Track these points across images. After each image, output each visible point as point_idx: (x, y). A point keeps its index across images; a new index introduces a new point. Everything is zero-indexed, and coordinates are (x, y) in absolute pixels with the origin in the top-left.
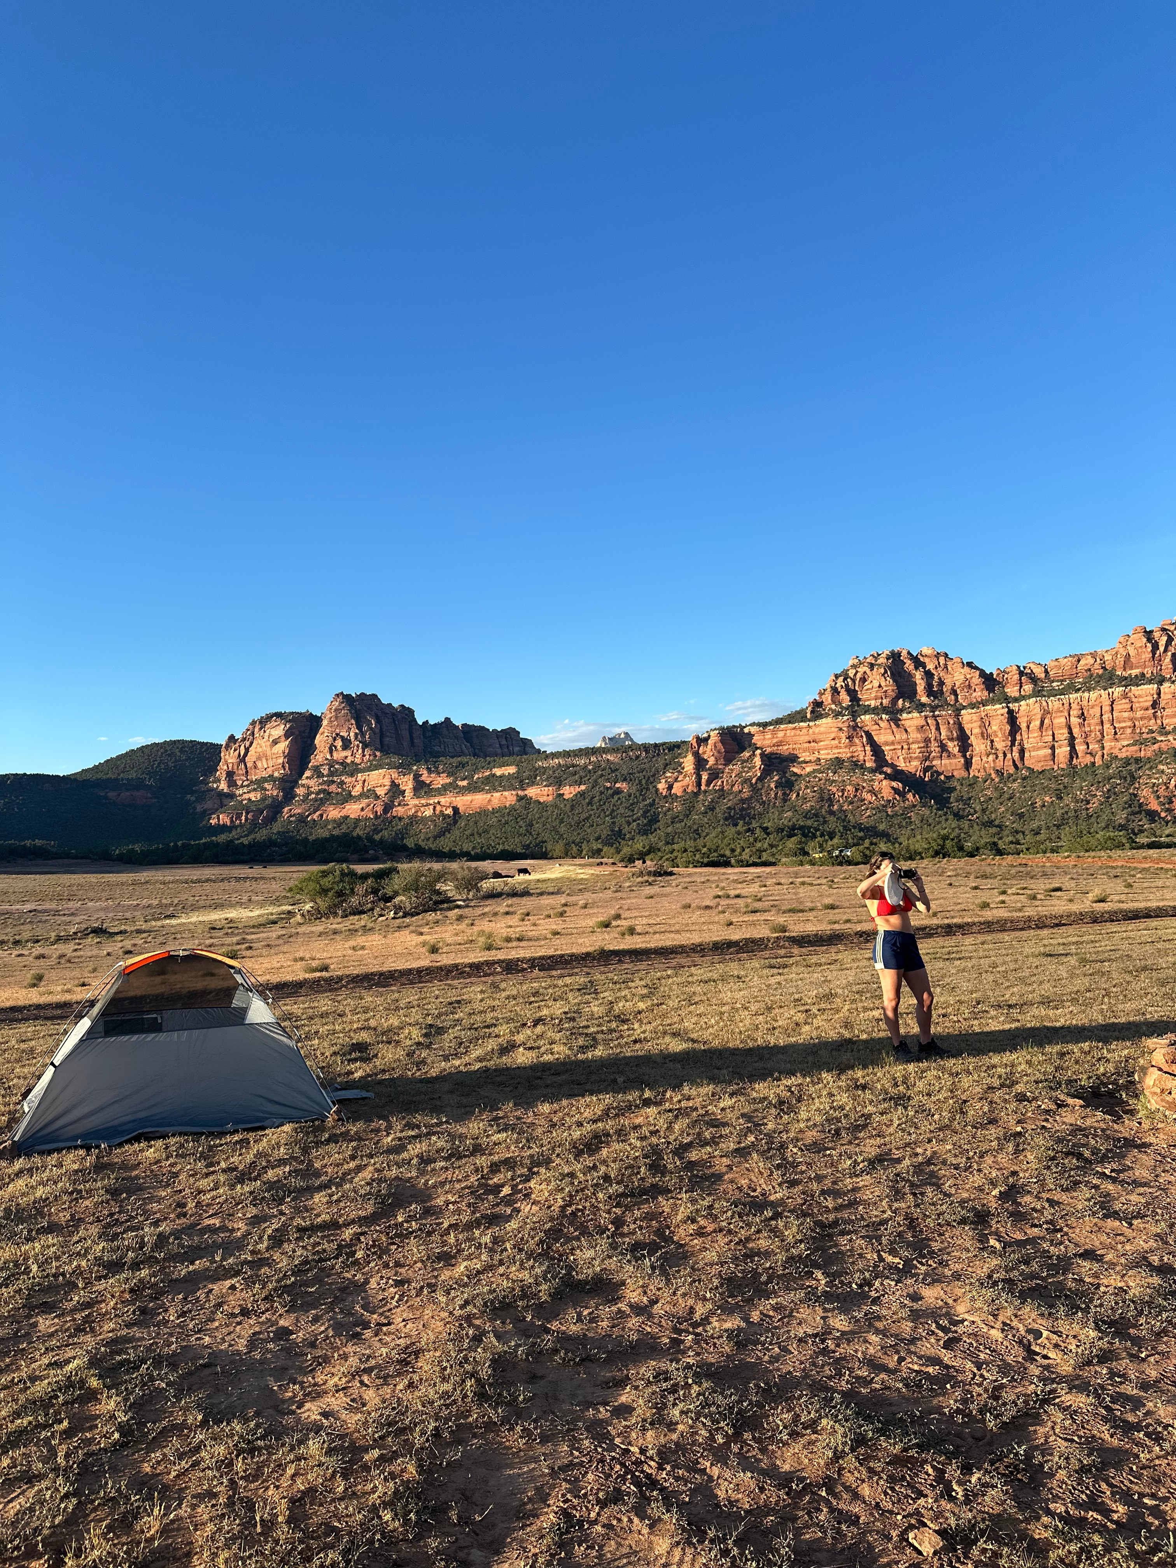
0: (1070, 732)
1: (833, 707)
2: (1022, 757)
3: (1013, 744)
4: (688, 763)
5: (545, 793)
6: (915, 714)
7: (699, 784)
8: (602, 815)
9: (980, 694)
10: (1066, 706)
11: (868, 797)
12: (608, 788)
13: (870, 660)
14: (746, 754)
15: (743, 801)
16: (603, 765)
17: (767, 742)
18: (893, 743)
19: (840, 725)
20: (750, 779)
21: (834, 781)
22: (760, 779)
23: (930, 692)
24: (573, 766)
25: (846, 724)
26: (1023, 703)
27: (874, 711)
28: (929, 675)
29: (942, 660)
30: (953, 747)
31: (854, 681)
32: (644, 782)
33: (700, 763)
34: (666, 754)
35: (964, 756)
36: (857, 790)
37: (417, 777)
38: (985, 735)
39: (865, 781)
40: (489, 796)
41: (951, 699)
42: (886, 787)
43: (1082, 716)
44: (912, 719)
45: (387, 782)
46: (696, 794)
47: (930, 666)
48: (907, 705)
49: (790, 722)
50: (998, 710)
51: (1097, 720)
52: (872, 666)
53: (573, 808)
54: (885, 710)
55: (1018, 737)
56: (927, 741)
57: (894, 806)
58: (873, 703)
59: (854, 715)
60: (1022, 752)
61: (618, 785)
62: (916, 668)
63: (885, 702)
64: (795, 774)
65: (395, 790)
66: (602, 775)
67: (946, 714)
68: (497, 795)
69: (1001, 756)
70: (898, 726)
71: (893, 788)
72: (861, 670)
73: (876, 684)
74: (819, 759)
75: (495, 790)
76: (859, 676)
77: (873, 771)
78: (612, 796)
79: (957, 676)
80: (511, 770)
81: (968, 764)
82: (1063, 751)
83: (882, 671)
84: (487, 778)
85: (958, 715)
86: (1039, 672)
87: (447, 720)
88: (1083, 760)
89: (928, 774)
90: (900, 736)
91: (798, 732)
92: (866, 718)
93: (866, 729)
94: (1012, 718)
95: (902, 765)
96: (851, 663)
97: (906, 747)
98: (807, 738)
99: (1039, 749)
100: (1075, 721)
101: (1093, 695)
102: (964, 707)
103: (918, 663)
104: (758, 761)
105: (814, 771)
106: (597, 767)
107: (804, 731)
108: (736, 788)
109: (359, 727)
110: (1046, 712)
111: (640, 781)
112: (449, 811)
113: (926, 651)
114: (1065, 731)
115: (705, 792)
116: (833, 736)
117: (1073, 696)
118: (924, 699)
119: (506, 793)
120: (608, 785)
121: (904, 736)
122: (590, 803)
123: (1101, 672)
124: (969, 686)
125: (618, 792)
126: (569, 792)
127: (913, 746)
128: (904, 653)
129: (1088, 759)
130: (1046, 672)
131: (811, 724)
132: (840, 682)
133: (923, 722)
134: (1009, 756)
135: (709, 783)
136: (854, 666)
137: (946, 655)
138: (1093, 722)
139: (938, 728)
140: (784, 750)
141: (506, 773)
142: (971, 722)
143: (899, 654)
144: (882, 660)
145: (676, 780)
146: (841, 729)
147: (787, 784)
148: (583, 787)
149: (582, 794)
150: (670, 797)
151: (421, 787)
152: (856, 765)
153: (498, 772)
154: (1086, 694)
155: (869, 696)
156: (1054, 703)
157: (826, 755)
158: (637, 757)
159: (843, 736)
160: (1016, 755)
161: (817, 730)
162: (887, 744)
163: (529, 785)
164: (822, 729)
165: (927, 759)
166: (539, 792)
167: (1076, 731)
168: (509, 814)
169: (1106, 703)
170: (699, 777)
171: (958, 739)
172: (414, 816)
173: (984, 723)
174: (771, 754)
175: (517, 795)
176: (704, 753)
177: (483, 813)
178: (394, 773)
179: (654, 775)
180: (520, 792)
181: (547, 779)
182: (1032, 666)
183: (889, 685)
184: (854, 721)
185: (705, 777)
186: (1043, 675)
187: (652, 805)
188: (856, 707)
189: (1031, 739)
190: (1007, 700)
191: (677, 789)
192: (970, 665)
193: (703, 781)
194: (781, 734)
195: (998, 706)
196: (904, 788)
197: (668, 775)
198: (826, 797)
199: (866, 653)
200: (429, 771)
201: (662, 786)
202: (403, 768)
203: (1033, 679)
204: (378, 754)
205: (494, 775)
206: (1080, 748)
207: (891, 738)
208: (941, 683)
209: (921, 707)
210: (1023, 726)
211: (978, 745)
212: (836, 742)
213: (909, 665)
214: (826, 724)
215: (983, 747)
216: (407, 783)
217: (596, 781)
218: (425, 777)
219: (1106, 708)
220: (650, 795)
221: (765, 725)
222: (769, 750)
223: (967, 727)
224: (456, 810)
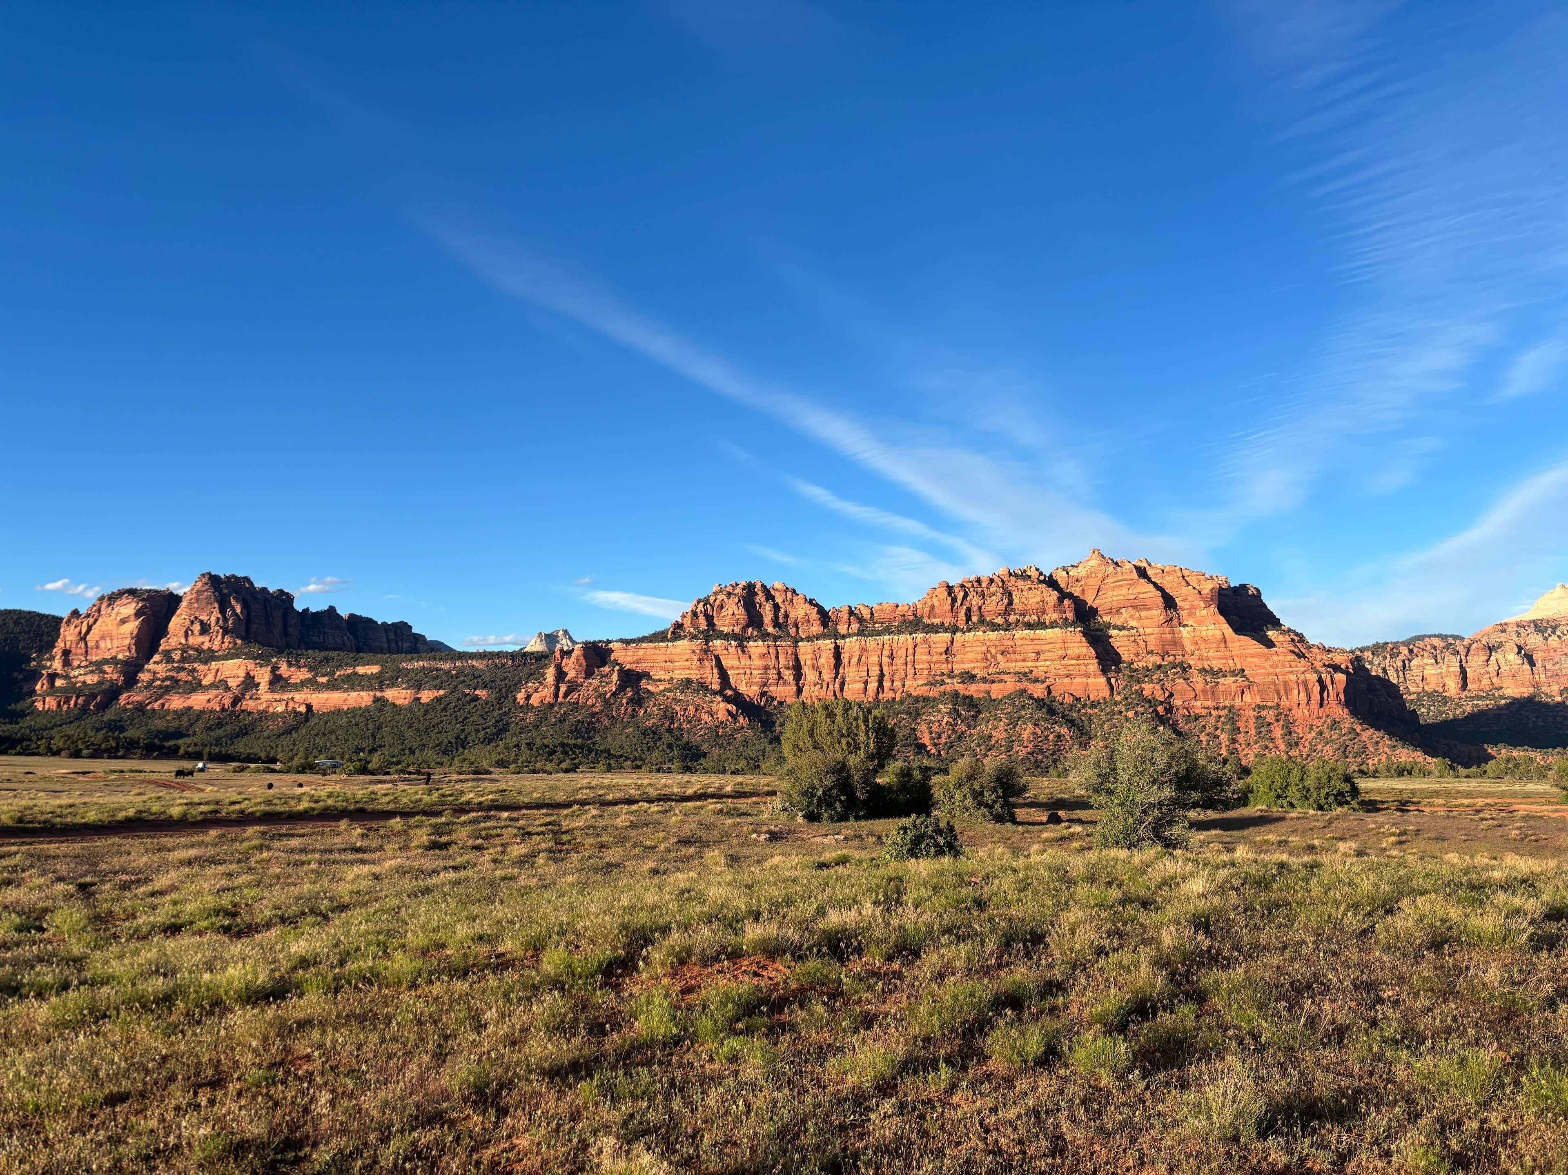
0: (881, 670)
1: (692, 630)
2: (842, 689)
3: (836, 677)
4: (550, 674)
5: (403, 696)
6: (760, 643)
7: (556, 696)
8: (454, 722)
9: (817, 629)
10: (880, 646)
11: (706, 717)
12: (466, 695)
13: (729, 589)
14: (606, 669)
15: (593, 715)
16: (467, 670)
17: (628, 659)
18: (738, 668)
19: (694, 648)
20: (604, 695)
21: (680, 700)
22: (614, 694)
23: (776, 623)
24: (437, 670)
25: (699, 647)
26: (847, 640)
27: (725, 637)
28: (776, 607)
29: (789, 595)
30: (788, 675)
31: (712, 607)
32: (504, 690)
33: (561, 675)
34: (532, 664)
35: (797, 684)
36: (697, 710)
37: (275, 669)
38: (816, 667)
39: (705, 701)
40: (345, 695)
41: (792, 631)
42: (721, 708)
43: (892, 656)
44: (756, 647)
45: (242, 673)
46: (551, 706)
47: (779, 600)
48: (755, 633)
49: (651, 641)
50: (827, 644)
51: (902, 661)
52: (729, 594)
53: (426, 712)
54: (734, 636)
55: (841, 671)
56: (767, 668)
57: (726, 726)
58: (726, 629)
59: (707, 639)
60: (843, 684)
61: (477, 692)
62: (767, 600)
63: (737, 629)
64: (648, 691)
65: (250, 683)
66: (464, 681)
67: (785, 644)
68: (354, 694)
69: (825, 686)
70: (743, 652)
71: (728, 711)
72: (721, 597)
73: (731, 612)
74: (672, 679)
75: (353, 689)
76: (718, 602)
77: (715, 693)
78: (469, 703)
79: (799, 611)
80: (375, 669)
81: (799, 691)
82: (873, 685)
83: (737, 600)
84: (349, 676)
85: (796, 646)
86: (866, 615)
87: (332, 609)
88: (887, 695)
89: (764, 699)
90: (745, 662)
91: (657, 651)
92: (718, 643)
93: (717, 653)
94: (837, 653)
95: (743, 689)
96: (714, 590)
97: (748, 672)
98: (664, 658)
99: (855, 682)
100: (885, 659)
101: (902, 638)
102: (802, 640)
103: (769, 596)
104: (615, 677)
105: (666, 690)
106: (461, 672)
107: (663, 650)
108: (590, 702)
109: (222, 611)
110: (864, 650)
111: (500, 690)
112: (302, 709)
113: (778, 585)
114: (877, 668)
115: (561, 704)
116: (686, 657)
117: (887, 638)
118: (770, 630)
119: (363, 694)
120: (467, 691)
121: (748, 663)
122: (445, 709)
123: (911, 618)
124: (808, 621)
125: (476, 699)
126: (426, 696)
127: (755, 672)
128: (759, 586)
129: (891, 695)
130: (872, 614)
131: (670, 644)
132: (700, 608)
133: (765, 650)
134: (831, 687)
135: (566, 695)
136: (716, 594)
137: (794, 591)
138: (899, 661)
139: (777, 657)
140: (640, 668)
141: (369, 672)
142: (806, 654)
143: (754, 586)
144: (738, 590)
145: (536, 690)
146: (694, 652)
147: (638, 701)
148: (442, 692)
149: (439, 700)
150: (528, 707)
151: (277, 682)
152: (703, 686)
153: (361, 670)
154: (896, 637)
155: (724, 624)
156: (871, 642)
157: (679, 675)
158: (503, 665)
159: (695, 658)
160: (837, 686)
161: (674, 651)
162: (733, 668)
163: (388, 686)
164: (678, 651)
165: (765, 685)
166: (398, 695)
167: (885, 668)
168: (361, 715)
169: (911, 646)
170: (557, 689)
171: (794, 668)
172: (265, 711)
173: (816, 656)
174: (629, 670)
175: (375, 696)
176: (567, 665)
177: (338, 713)
178: (250, 664)
179: (516, 685)
180: (378, 694)
181: (408, 682)
182: (861, 607)
183: (741, 614)
184: (707, 644)
185: (563, 689)
186: (869, 617)
187: (506, 714)
188: (711, 632)
189: (851, 673)
190: (836, 636)
191: (535, 701)
192: (811, 602)
193: (561, 693)
194: (641, 652)
195: (828, 641)
196: (737, 711)
197: (530, 684)
198: (669, 715)
199: (727, 583)
200: (290, 665)
201: (521, 696)
202: (262, 659)
203: (861, 620)
204: (239, 641)
205: (356, 674)
206: (887, 684)
207: (736, 663)
208: (786, 616)
209: (765, 636)
210: (846, 661)
211: (809, 675)
212: (689, 663)
213: (760, 597)
214: (683, 645)
215: (813, 677)
216: (263, 676)
217: (456, 687)
218: (284, 670)
219: (910, 651)
220: (507, 704)
221: (627, 642)
222: (628, 667)
223: (802, 658)
224: (309, 707)
